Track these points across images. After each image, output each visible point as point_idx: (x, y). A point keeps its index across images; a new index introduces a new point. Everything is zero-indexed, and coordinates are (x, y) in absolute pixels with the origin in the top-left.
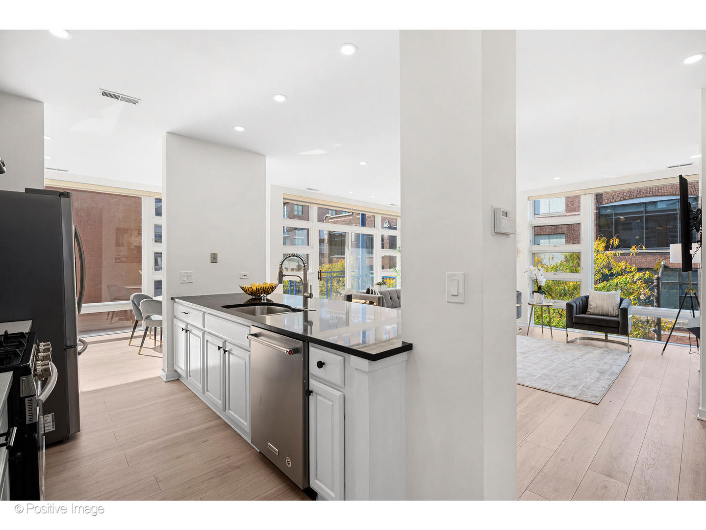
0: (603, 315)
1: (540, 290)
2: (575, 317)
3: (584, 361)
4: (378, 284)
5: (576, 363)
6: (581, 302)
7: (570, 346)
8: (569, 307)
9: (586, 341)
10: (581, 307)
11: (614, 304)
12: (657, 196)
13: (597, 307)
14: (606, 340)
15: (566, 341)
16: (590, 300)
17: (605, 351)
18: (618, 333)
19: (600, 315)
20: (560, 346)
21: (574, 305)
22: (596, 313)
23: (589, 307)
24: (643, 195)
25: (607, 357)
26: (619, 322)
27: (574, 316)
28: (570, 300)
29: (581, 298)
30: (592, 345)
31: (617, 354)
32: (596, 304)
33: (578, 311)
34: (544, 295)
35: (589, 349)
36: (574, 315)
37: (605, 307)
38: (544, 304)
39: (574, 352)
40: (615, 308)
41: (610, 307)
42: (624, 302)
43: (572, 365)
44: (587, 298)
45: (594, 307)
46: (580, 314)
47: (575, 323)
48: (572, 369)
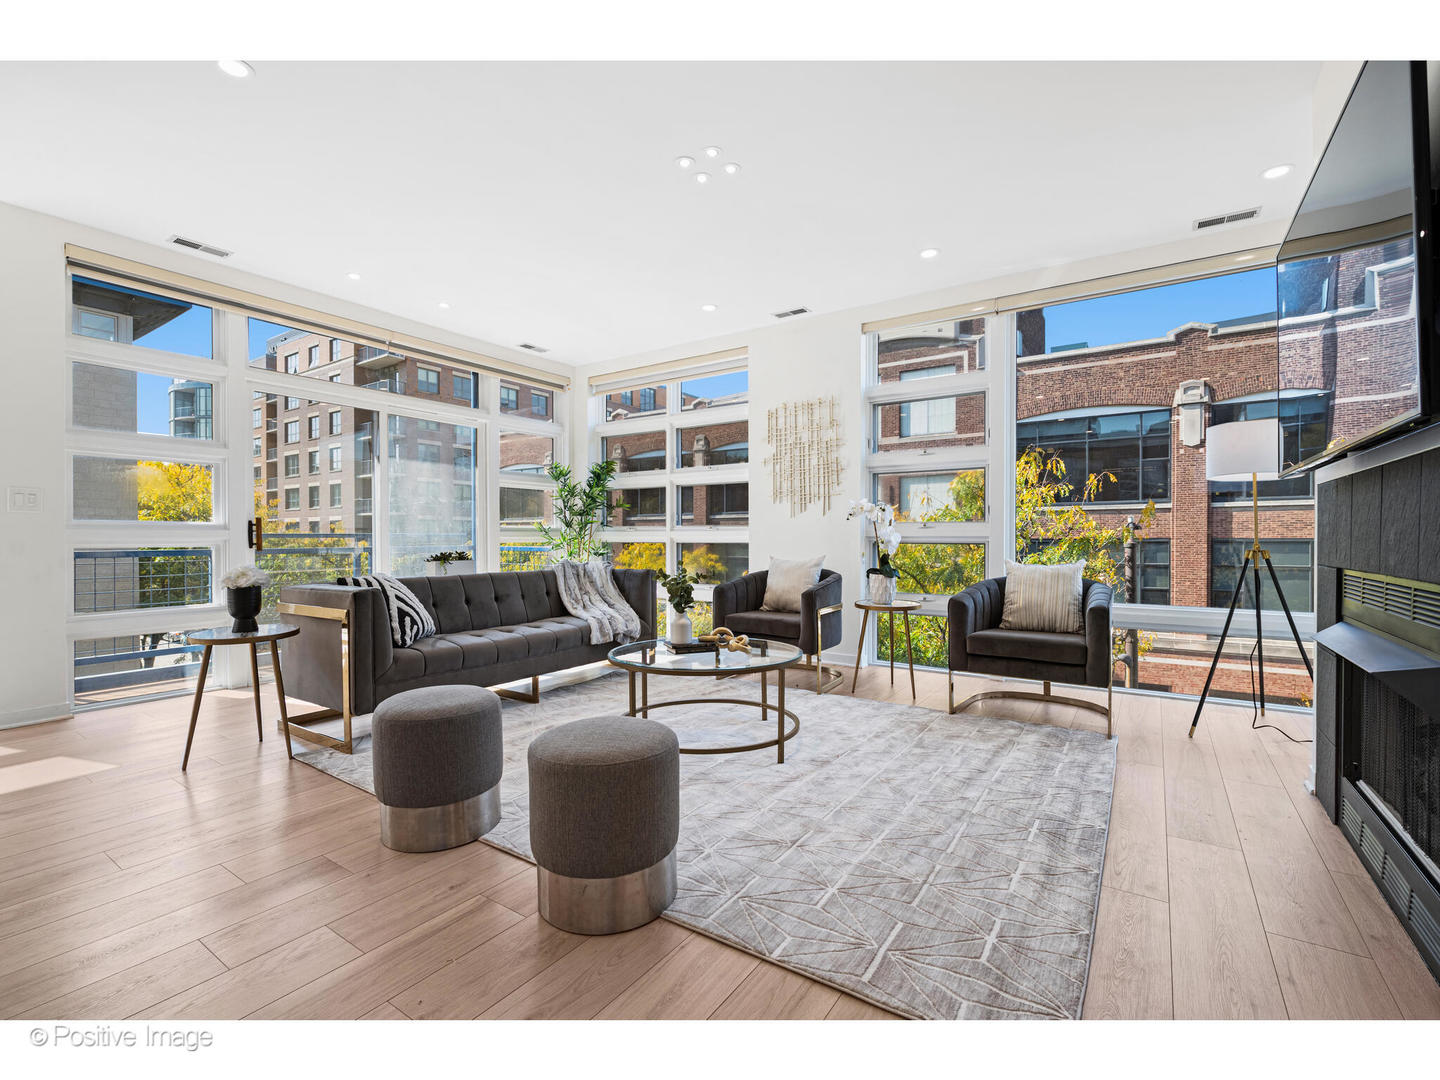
0: (1042, 630)
1: (883, 566)
2: (974, 639)
3: (998, 782)
4: (436, 559)
5: (971, 794)
6: (986, 594)
7: (960, 725)
8: (957, 608)
9: (999, 702)
10: (987, 609)
11: (1069, 599)
12: (1108, 405)
13: (1027, 608)
14: (1047, 698)
15: (948, 710)
16: (1009, 587)
17: (1049, 735)
18: (1083, 680)
19: (1033, 630)
20: (931, 725)
21: (970, 605)
22: (1024, 624)
23: (1007, 608)
24: (1086, 404)
25: (1058, 761)
26: (1085, 649)
27: (968, 635)
28: (959, 590)
29: (987, 585)
30: (1013, 717)
31: (1083, 745)
32: (1024, 599)
33: (979, 622)
34: (895, 579)
35: (1008, 730)
36: (970, 633)
37: (1046, 607)
38: (895, 604)
39: (971, 745)
40: (1072, 608)
41: (1060, 609)
42: (1095, 589)
43: (963, 805)
44: (1001, 583)
45: (1018, 610)
46: (983, 629)
47: (973, 656)
48: (962, 827)
